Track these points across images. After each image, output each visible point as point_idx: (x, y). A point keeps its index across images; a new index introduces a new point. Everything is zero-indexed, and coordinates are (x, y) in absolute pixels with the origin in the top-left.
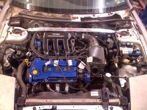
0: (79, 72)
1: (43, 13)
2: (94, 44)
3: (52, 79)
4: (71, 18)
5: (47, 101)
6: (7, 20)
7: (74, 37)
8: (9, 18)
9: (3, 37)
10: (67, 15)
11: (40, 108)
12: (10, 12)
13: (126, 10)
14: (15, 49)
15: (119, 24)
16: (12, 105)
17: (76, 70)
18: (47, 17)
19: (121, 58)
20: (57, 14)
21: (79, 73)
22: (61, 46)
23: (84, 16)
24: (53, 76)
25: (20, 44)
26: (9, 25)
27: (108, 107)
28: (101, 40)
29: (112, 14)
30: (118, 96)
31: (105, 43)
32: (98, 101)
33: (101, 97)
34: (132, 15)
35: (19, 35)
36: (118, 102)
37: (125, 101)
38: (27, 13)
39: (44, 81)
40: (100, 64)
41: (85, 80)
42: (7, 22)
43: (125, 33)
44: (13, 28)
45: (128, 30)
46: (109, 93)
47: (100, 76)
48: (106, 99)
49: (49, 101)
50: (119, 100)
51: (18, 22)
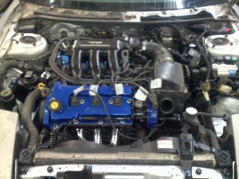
0: (136, 105)
1: (75, 11)
2: (163, 59)
3: (86, 118)
4: (124, 18)
5: (74, 157)
6: (13, 23)
7: (129, 47)
8: (16, 19)
9: (4, 49)
10: (116, 13)
11: (60, 168)
12: (19, 11)
13: (222, 5)
14: (23, 69)
15: (209, 27)
16: (8, 162)
17: (131, 104)
18: (82, 16)
19: (215, 84)
20: (98, 12)
21: (135, 109)
22: (104, 64)
23: (146, 14)
24: (88, 114)
25: (32, 60)
26: (15, 31)
27: (191, 170)
28: (177, 53)
29: (196, 10)
30: (211, 149)
31: (184, 59)
32: (172, 158)
33: (177, 151)
34: (232, 13)
35: (31, 45)
36: (212, 161)
37: (225, 159)
38: (47, 11)
39: (72, 123)
40: (175, 93)
41: (148, 120)
42: (14, 26)
43: (220, 40)
44: (22, 35)
45: (226, 36)
46: (193, 144)
47: (177, 118)
48: (188, 153)
49: (78, 156)
50: (213, 156)
51: (32, 27)
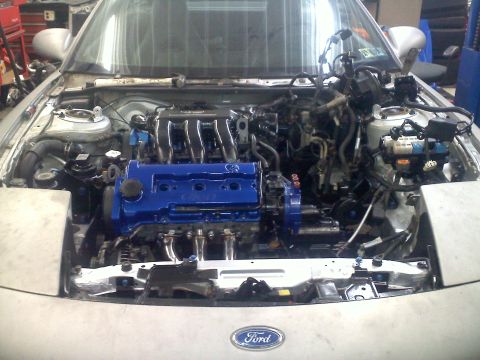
6: (51, 97)
9: (39, 126)
11: (143, 266)
12: (61, 85)
16: (54, 256)
23: (271, 82)
41: (286, 211)
42: (53, 101)
43: (394, 110)
44: (70, 110)
